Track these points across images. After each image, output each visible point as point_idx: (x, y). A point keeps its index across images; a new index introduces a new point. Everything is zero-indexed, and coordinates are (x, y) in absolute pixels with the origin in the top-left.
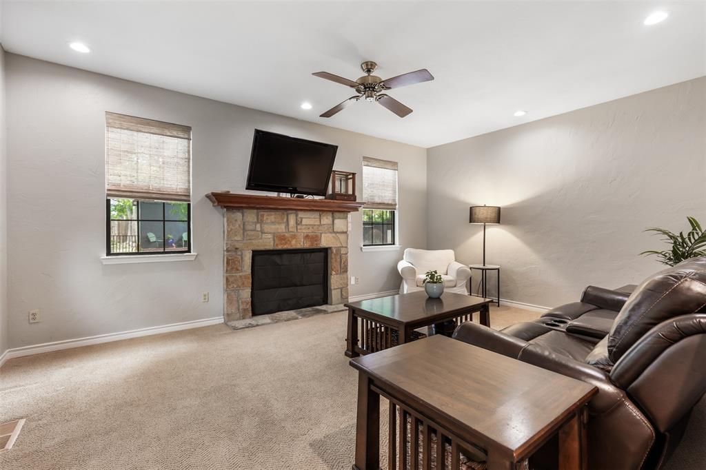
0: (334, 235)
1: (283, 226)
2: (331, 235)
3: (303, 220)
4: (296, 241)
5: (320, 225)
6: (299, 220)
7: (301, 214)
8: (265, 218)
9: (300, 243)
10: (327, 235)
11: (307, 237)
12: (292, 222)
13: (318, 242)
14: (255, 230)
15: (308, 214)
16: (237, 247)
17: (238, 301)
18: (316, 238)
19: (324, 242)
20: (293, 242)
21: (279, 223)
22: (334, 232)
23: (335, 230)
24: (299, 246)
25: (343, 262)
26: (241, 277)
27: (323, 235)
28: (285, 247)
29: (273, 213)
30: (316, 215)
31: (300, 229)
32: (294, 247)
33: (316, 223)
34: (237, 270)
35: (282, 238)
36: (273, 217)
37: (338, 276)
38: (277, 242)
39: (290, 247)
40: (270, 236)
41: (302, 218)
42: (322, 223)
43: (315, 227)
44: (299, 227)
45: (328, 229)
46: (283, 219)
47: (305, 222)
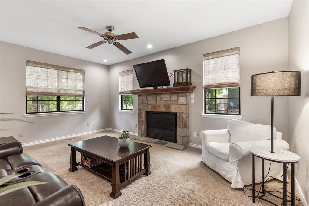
0: (178, 106)
1: (155, 101)
2: (176, 106)
3: (163, 98)
4: (160, 108)
5: (171, 100)
6: (161, 98)
7: (162, 96)
8: (149, 98)
9: (162, 109)
10: (174, 106)
11: (164, 106)
12: (158, 100)
13: (170, 109)
14: (145, 103)
15: (165, 95)
16: (140, 109)
17: (141, 130)
18: (169, 107)
19: (173, 109)
20: (159, 109)
21: (153, 100)
22: (178, 104)
23: (179, 103)
24: (161, 111)
25: (183, 121)
26: (142, 121)
27: (172, 106)
28: (156, 111)
29: (151, 96)
30: (169, 95)
31: (161, 103)
32: (159, 111)
33: (169, 100)
34: (141, 118)
35: (154, 107)
36: (151, 97)
37: (181, 129)
38: (152, 108)
39: (157, 111)
40: (150, 106)
41: (162, 98)
42: (171, 99)
43: (168, 102)
44: (161, 102)
45: (175, 103)
46: (155, 98)
47: (163, 99)
